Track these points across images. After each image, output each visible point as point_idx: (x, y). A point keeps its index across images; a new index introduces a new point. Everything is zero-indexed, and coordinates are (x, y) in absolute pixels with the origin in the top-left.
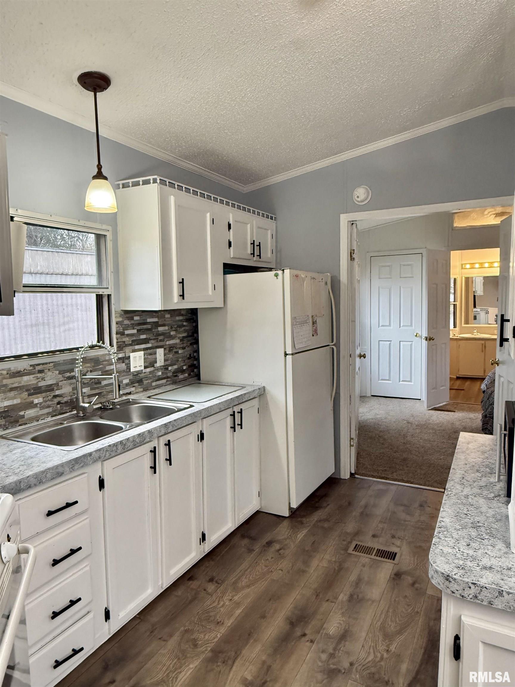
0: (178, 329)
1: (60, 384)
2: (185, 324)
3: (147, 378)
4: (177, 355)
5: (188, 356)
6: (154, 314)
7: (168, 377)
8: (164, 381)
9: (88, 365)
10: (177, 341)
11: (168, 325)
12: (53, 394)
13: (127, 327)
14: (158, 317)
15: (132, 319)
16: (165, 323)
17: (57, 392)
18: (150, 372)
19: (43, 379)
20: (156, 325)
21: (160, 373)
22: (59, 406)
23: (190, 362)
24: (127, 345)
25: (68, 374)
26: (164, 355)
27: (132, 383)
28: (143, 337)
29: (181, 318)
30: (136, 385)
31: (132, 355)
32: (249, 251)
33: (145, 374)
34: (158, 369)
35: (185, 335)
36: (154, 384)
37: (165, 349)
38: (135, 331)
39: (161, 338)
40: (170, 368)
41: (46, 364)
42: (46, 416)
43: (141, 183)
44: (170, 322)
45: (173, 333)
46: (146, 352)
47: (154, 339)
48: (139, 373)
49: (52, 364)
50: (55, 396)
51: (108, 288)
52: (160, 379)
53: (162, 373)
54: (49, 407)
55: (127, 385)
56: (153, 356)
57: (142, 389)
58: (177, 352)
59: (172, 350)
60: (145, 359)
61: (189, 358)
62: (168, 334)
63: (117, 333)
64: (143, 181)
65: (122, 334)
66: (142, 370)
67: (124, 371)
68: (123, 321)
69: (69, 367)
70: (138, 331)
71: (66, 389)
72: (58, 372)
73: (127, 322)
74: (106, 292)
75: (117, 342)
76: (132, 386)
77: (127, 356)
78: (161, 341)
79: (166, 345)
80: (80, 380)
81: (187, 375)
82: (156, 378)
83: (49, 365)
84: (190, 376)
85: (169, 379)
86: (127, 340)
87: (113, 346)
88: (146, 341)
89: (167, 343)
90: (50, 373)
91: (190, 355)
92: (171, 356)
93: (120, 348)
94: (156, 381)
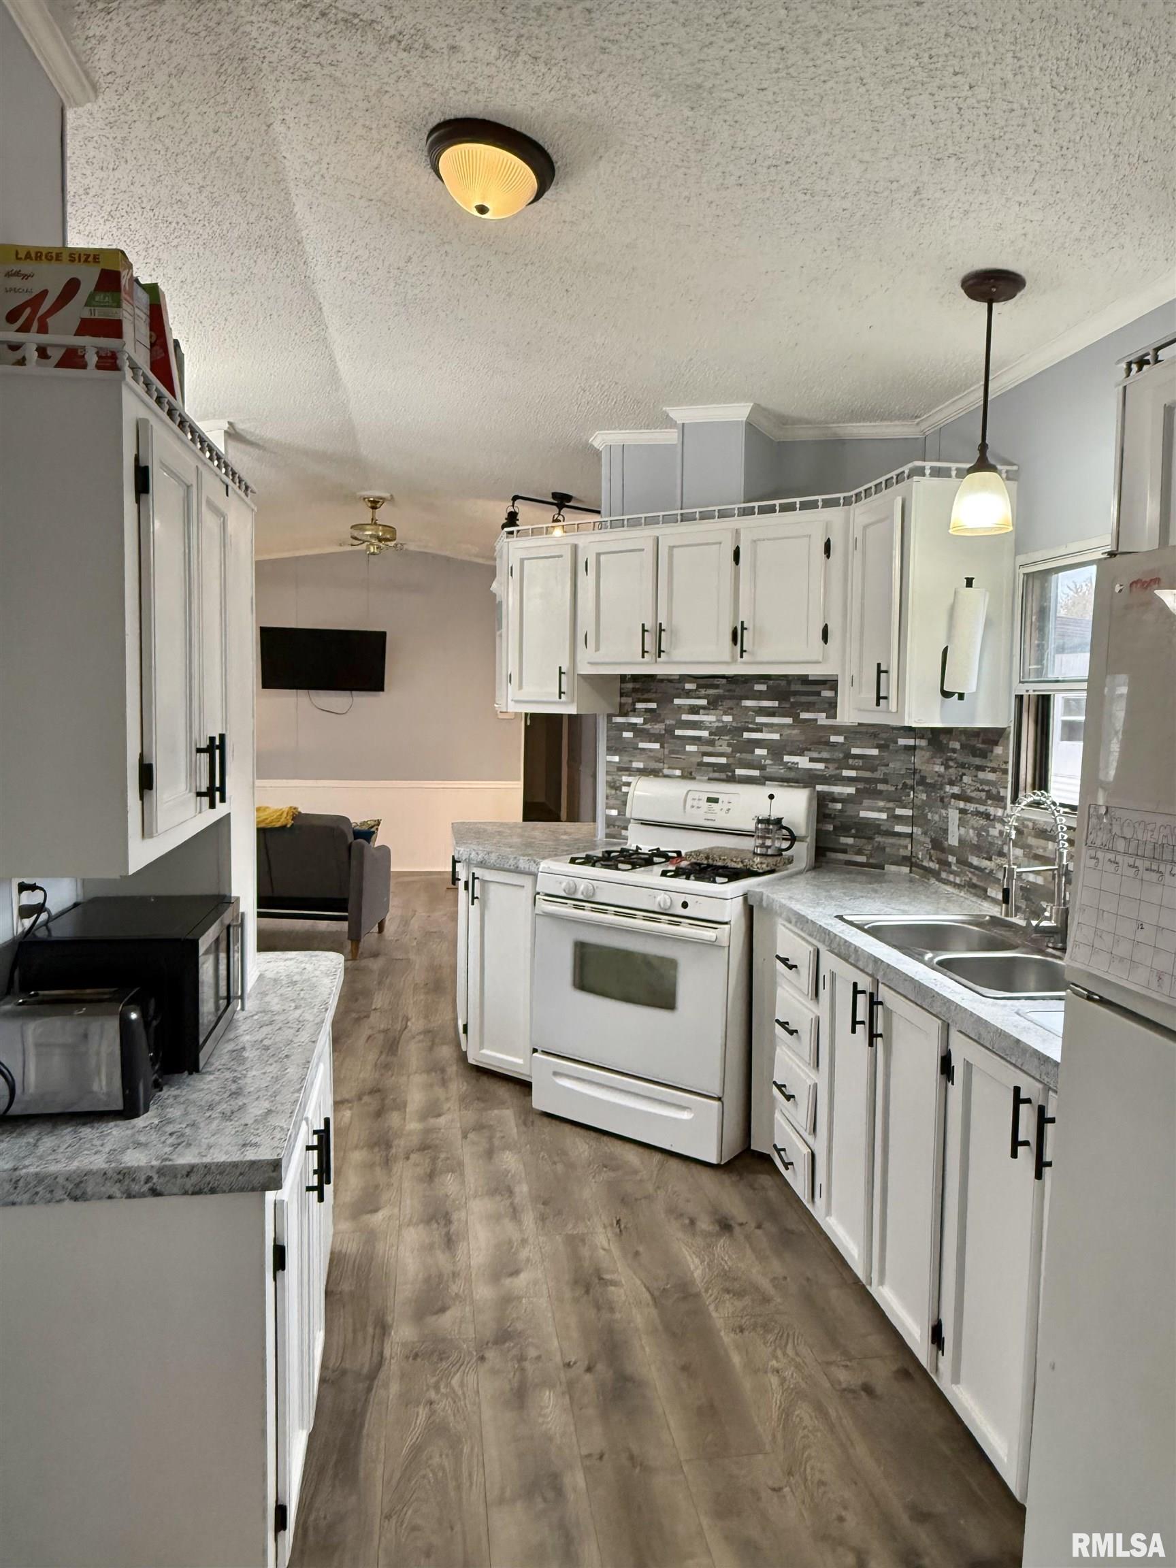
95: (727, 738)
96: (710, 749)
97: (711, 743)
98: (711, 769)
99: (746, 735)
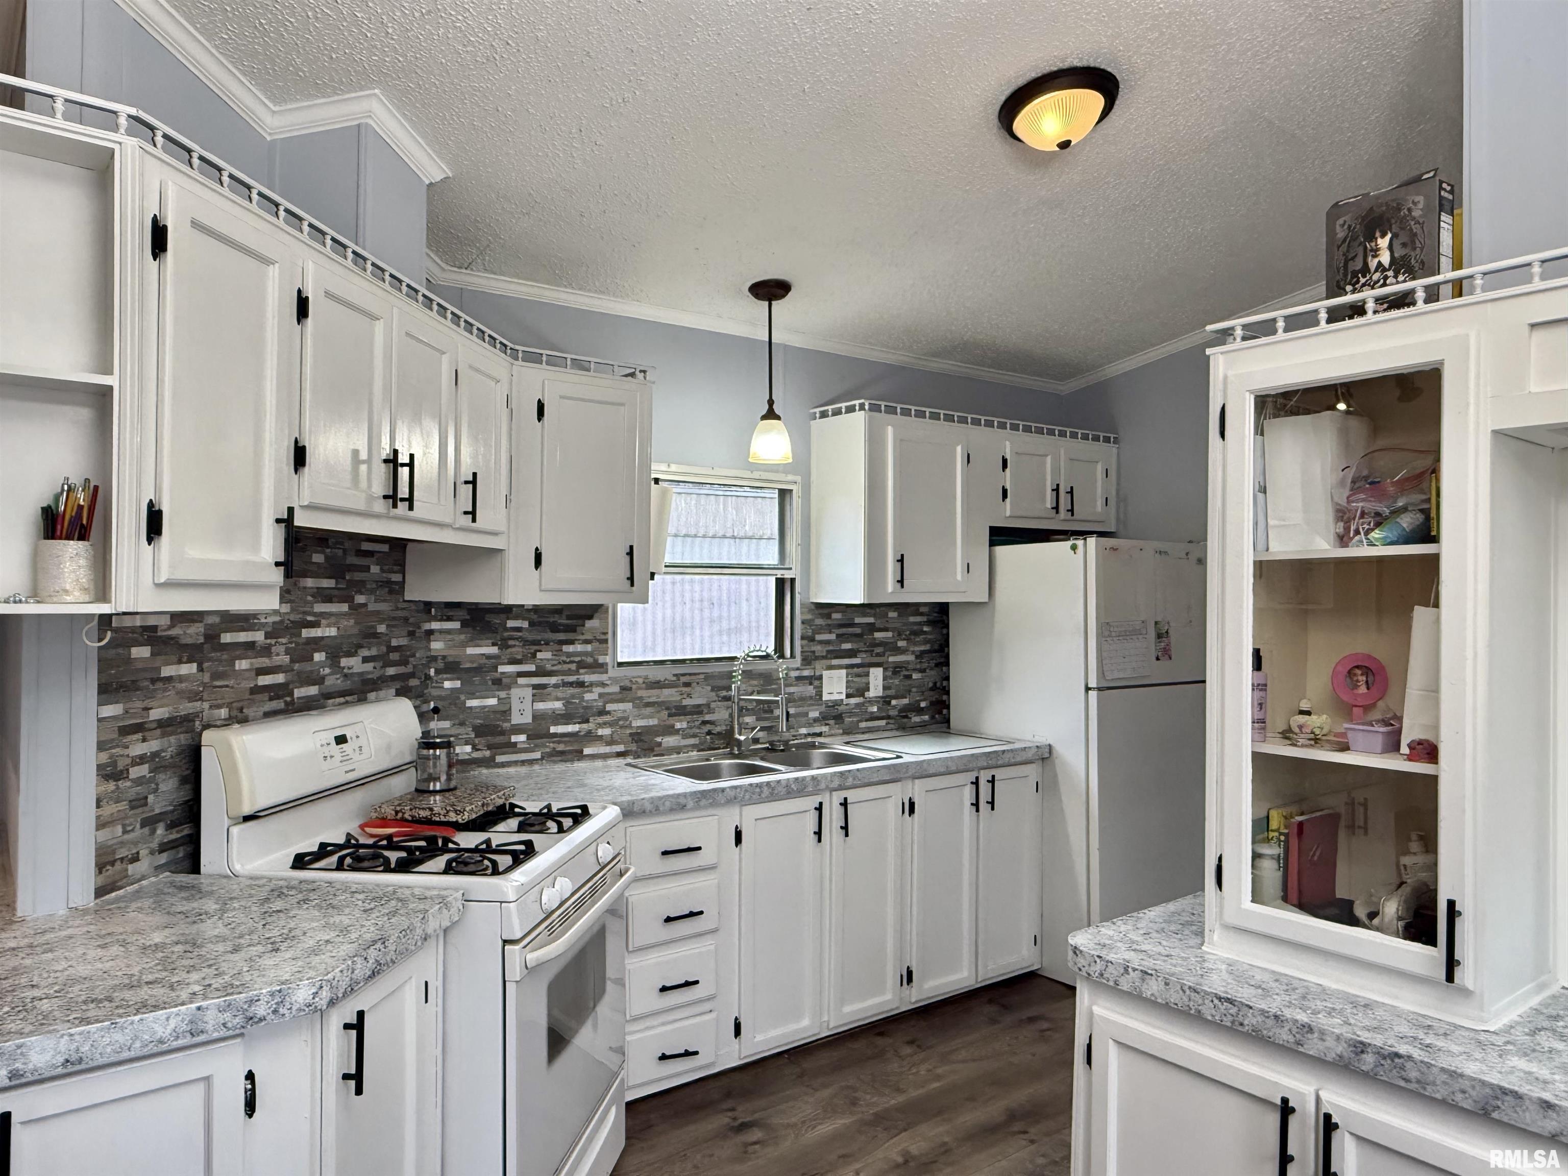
0: (912, 637)
1: (713, 705)
2: (925, 629)
3: (851, 714)
4: (908, 682)
5: (931, 685)
6: (868, 611)
7: (889, 717)
8: (882, 723)
9: (755, 682)
10: (910, 658)
11: (893, 630)
12: (702, 719)
13: (820, 630)
14: (874, 616)
15: (829, 616)
16: (887, 626)
17: (707, 718)
18: (857, 705)
19: (689, 696)
20: (872, 628)
21: (875, 709)
22: (708, 737)
23: (935, 696)
24: (817, 658)
25: (724, 693)
26: (884, 680)
27: (823, 719)
28: (847, 646)
29: (918, 619)
30: (832, 722)
31: (826, 674)
32: (1049, 503)
33: (847, 707)
34: (871, 702)
35: (927, 647)
36: (863, 725)
37: (885, 670)
38: (833, 637)
39: (879, 650)
40: (894, 702)
41: (695, 674)
42: (690, 749)
43: (843, 410)
44: (898, 625)
45: (901, 644)
46: (850, 670)
47: (866, 651)
48: (837, 703)
49: (702, 676)
50: (704, 723)
51: (791, 569)
52: (873, 718)
53: (878, 708)
54: (694, 736)
55: (816, 720)
56: (864, 680)
57: (841, 731)
58: (909, 677)
59: (899, 672)
60: (847, 682)
61: (932, 689)
62: (891, 645)
63: (803, 638)
64: (846, 407)
65: (812, 639)
66: (842, 700)
67: (811, 698)
68: (813, 620)
69: (724, 683)
70: (838, 636)
71: (720, 714)
72: (709, 688)
73: (819, 621)
74: (788, 575)
75: (802, 652)
76: (823, 722)
77: (817, 674)
78: (878, 655)
79: (888, 662)
80: (736, 700)
81: (926, 717)
82: (867, 717)
83: (698, 677)
84: (933, 721)
85: (891, 721)
86: (819, 649)
87: (795, 658)
88: (851, 654)
89: (891, 659)
90: (698, 689)
91: (935, 683)
92: (897, 682)
93: (808, 660)
94: (867, 720)
95: (284, 640)
96: (264, 662)
97: (266, 651)
98: (266, 696)
99: (306, 633)
